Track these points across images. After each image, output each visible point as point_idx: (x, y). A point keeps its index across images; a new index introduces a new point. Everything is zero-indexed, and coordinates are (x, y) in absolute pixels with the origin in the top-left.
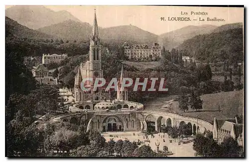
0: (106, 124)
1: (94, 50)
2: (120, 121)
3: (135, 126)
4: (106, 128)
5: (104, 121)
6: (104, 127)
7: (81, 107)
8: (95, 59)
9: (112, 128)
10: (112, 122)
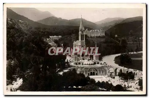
0: (89, 73)
1: (81, 36)
2: (96, 71)
3: (104, 73)
4: (90, 74)
5: (89, 71)
6: (89, 74)
7: (76, 64)
8: (82, 40)
9: (93, 74)
10: (92, 71)
